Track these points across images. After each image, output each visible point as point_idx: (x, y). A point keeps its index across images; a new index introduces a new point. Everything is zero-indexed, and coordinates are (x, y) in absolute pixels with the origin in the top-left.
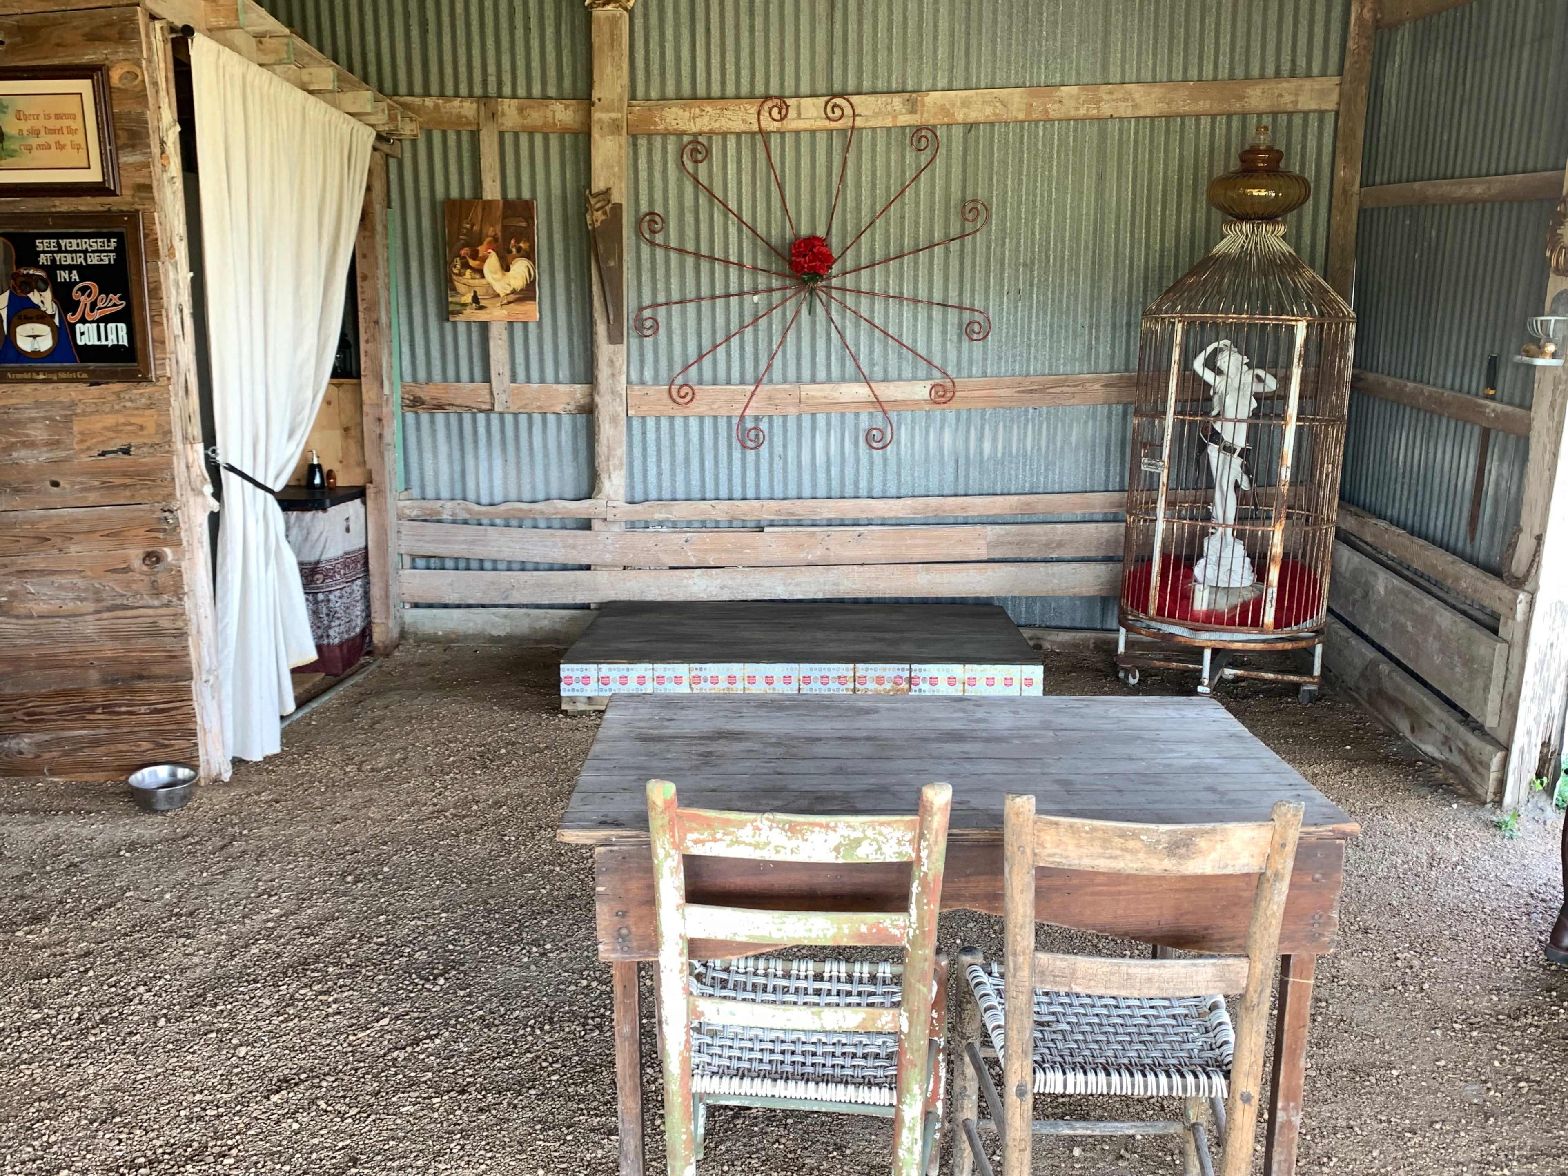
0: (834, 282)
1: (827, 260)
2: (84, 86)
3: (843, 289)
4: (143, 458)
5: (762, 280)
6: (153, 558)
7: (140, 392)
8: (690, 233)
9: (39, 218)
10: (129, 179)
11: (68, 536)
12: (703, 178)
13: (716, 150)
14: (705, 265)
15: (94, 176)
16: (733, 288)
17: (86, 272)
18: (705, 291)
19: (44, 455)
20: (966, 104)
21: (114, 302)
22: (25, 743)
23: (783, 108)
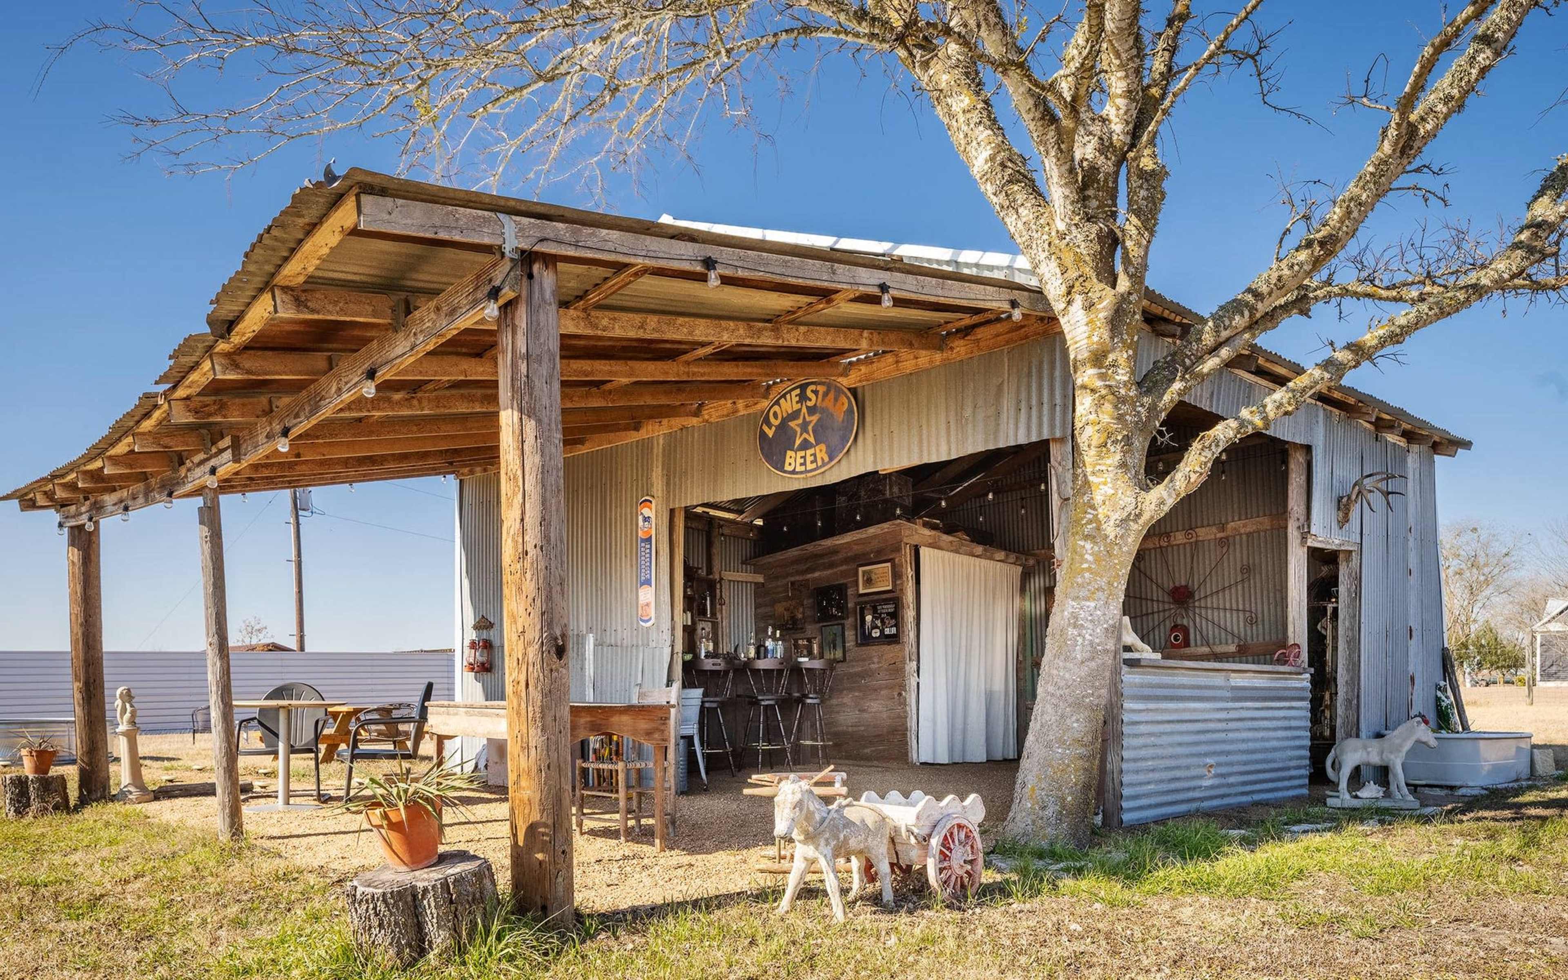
0: (1197, 604)
1: (1191, 595)
2: (889, 564)
3: (1200, 607)
4: (899, 665)
5: (1167, 606)
6: (900, 694)
7: (898, 647)
8: (1137, 589)
9: (877, 601)
10: (898, 588)
11: (881, 689)
12: (1142, 569)
13: (1147, 557)
14: (1144, 602)
15: (890, 588)
16: (1156, 610)
17: (888, 614)
18: (1144, 612)
19: (876, 666)
20: (1245, 526)
21: (893, 622)
22: (867, 751)
23: (1169, 536)
